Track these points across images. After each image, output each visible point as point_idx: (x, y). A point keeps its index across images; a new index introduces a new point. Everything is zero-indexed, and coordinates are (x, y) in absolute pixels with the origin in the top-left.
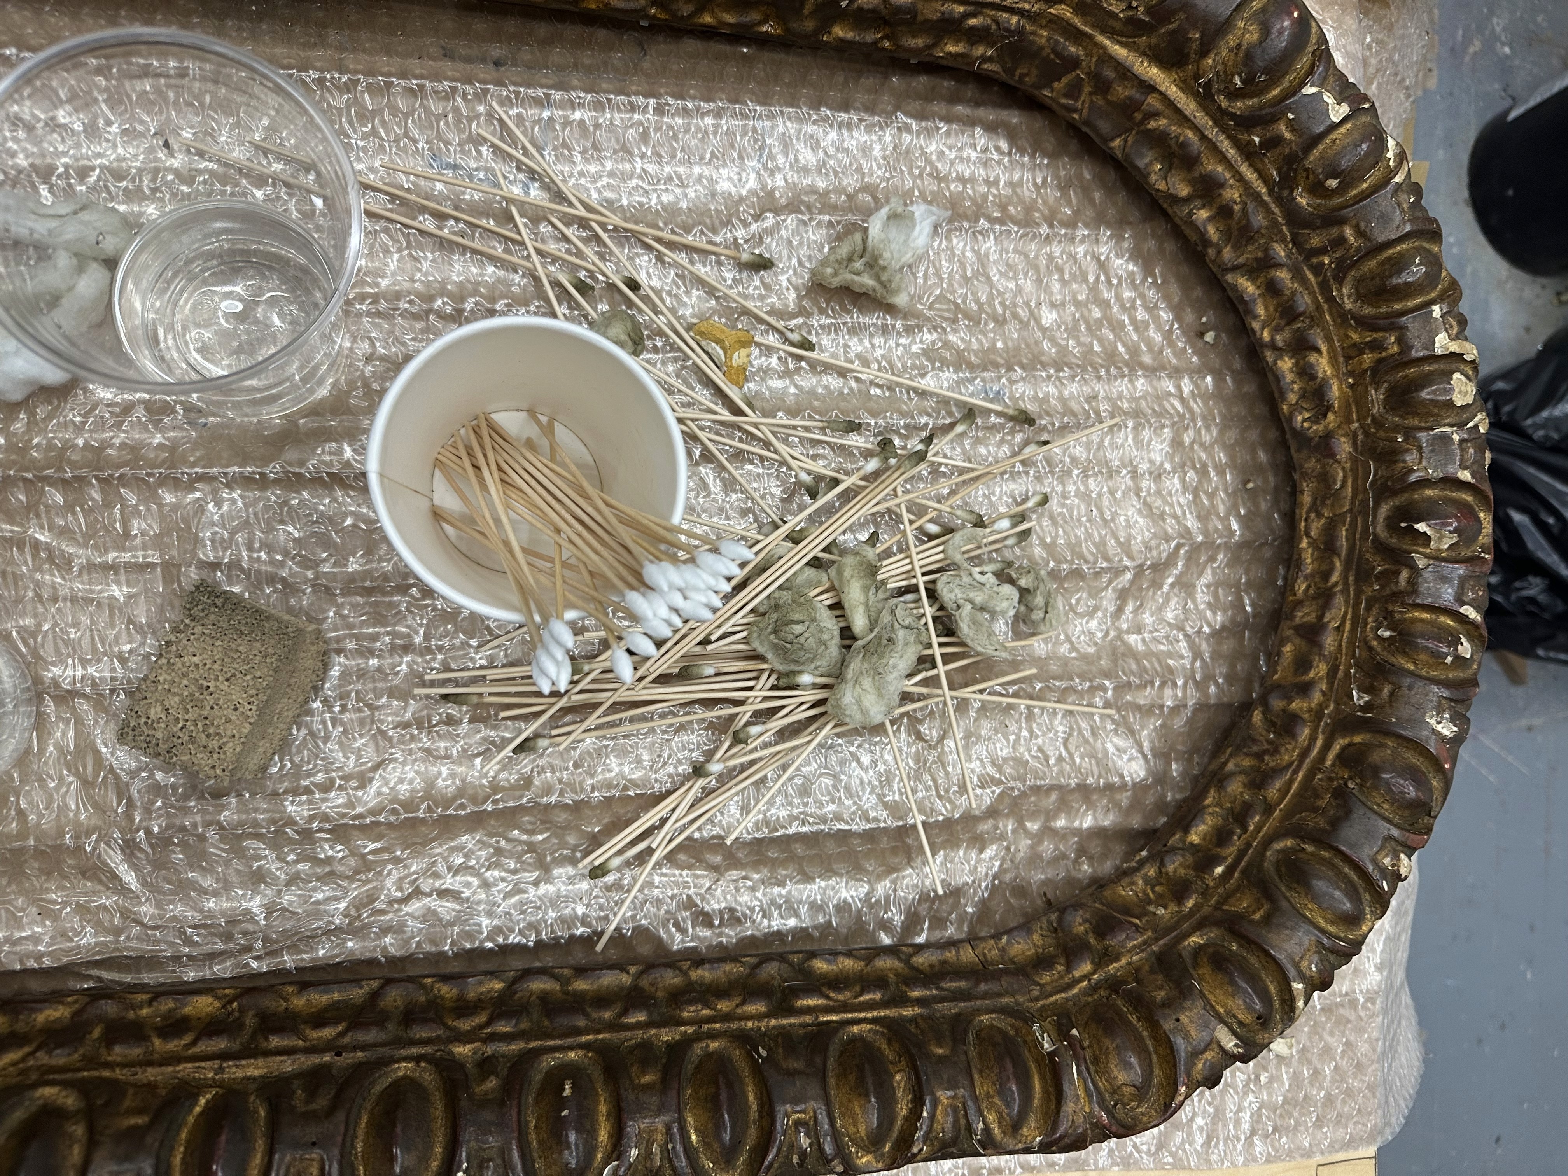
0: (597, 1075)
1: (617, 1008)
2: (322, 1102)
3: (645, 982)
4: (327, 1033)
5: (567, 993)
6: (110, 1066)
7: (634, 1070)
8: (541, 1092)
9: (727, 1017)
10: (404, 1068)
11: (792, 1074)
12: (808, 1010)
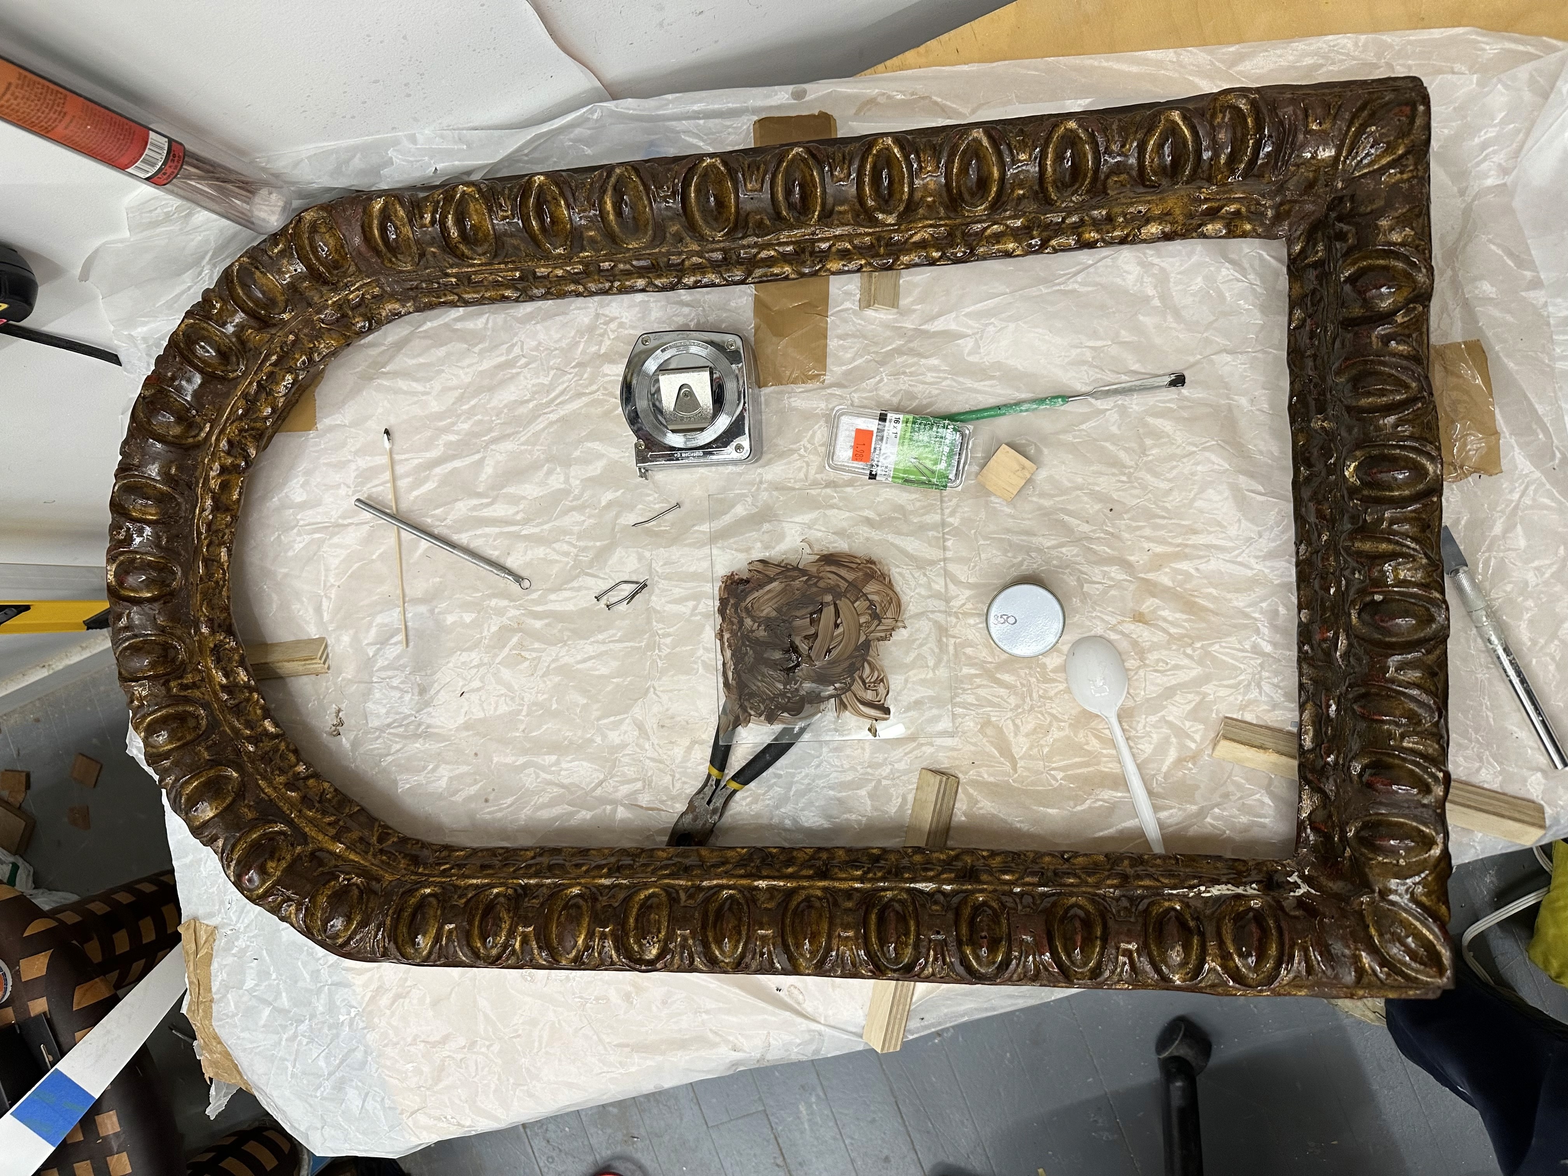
2: (755, 216)
10: (720, 236)
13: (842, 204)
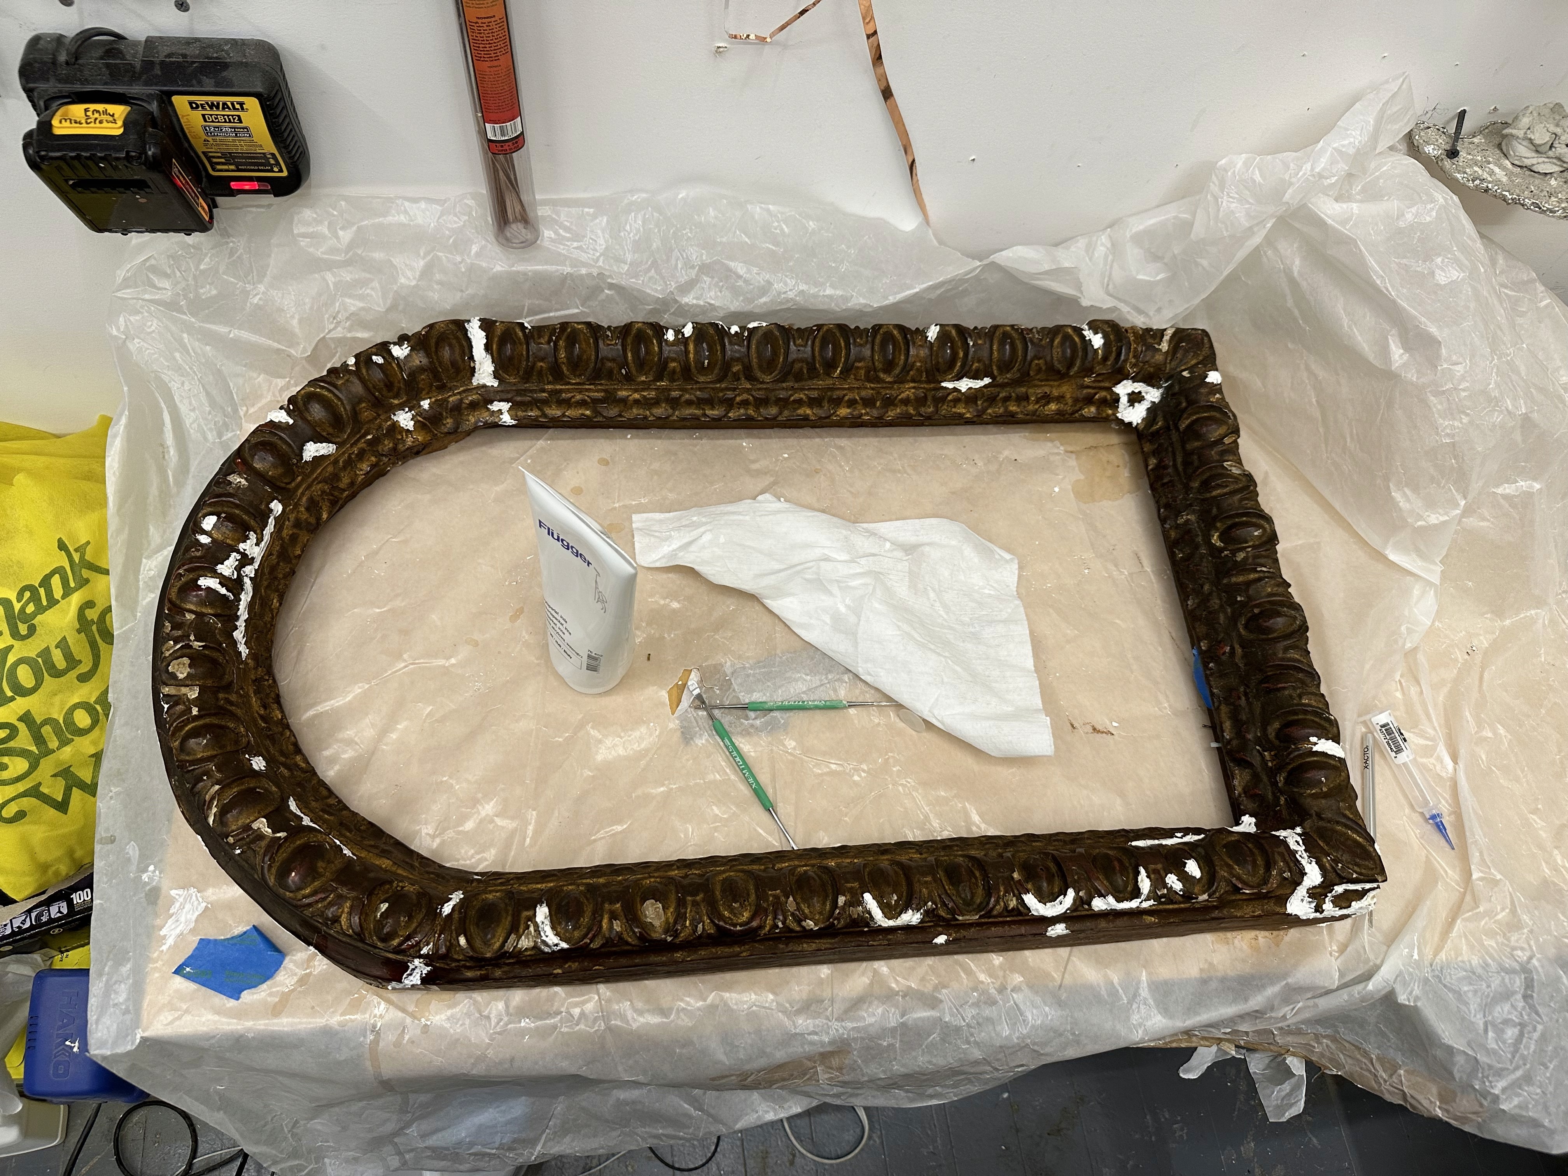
0: (693, 370)
1: (683, 399)
2: (797, 366)
3: (670, 411)
4: (797, 396)
5: (703, 409)
6: (873, 389)
7: (678, 369)
8: (715, 364)
9: (636, 391)
10: (768, 379)
11: (613, 360)
12: (598, 391)
13: (860, 361)
